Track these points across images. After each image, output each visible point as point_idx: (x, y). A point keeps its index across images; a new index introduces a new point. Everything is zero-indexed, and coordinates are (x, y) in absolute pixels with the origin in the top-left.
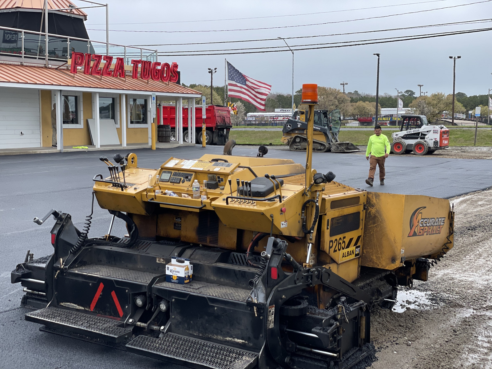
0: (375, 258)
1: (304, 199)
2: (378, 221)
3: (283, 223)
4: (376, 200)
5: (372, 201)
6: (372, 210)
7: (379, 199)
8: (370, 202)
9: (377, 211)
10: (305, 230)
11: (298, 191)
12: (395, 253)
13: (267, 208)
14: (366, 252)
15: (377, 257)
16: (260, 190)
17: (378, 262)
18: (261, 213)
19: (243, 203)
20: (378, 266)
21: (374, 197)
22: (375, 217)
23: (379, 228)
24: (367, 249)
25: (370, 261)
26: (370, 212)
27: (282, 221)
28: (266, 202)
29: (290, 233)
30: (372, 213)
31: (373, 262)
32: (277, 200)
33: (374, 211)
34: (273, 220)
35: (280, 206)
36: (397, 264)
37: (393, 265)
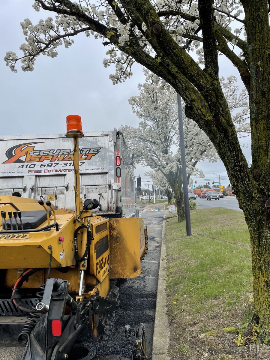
0: (120, 270)
1: (75, 226)
2: (120, 240)
3: (61, 253)
4: (117, 225)
5: (114, 226)
6: (114, 232)
7: (119, 223)
8: (111, 226)
9: (119, 233)
10: (77, 259)
11: (70, 218)
12: (136, 264)
13: (45, 238)
14: (113, 266)
15: (122, 270)
16: (30, 222)
17: (123, 274)
18: (37, 245)
19: (11, 238)
20: (124, 276)
21: (115, 222)
22: (117, 237)
23: (121, 246)
24: (113, 264)
25: (117, 274)
26: (113, 234)
27: (61, 252)
28: (42, 232)
29: (67, 264)
30: (115, 234)
31: (119, 275)
32: (54, 229)
33: (116, 233)
34: (52, 252)
35: (58, 235)
36: (138, 272)
37: (135, 273)
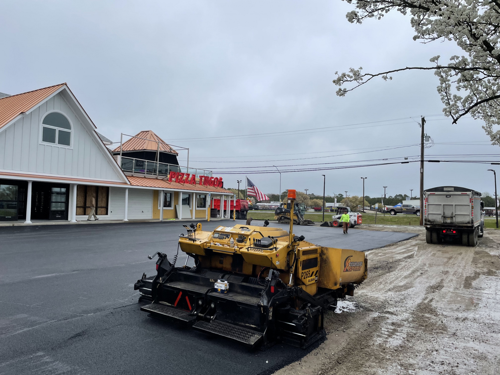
1: (288, 249)
2: (327, 263)
4: (326, 252)
6: (324, 256)
8: (323, 252)
9: (327, 258)
10: (289, 266)
11: (285, 245)
12: (337, 281)
13: (269, 253)
15: (327, 282)
16: (265, 244)
17: (327, 285)
18: (266, 256)
19: (256, 251)
22: (326, 260)
23: (328, 267)
24: (322, 278)
25: (323, 284)
27: (277, 261)
28: (269, 250)
29: (281, 268)
32: (274, 249)
34: (272, 260)
35: (276, 253)
37: (335, 287)
